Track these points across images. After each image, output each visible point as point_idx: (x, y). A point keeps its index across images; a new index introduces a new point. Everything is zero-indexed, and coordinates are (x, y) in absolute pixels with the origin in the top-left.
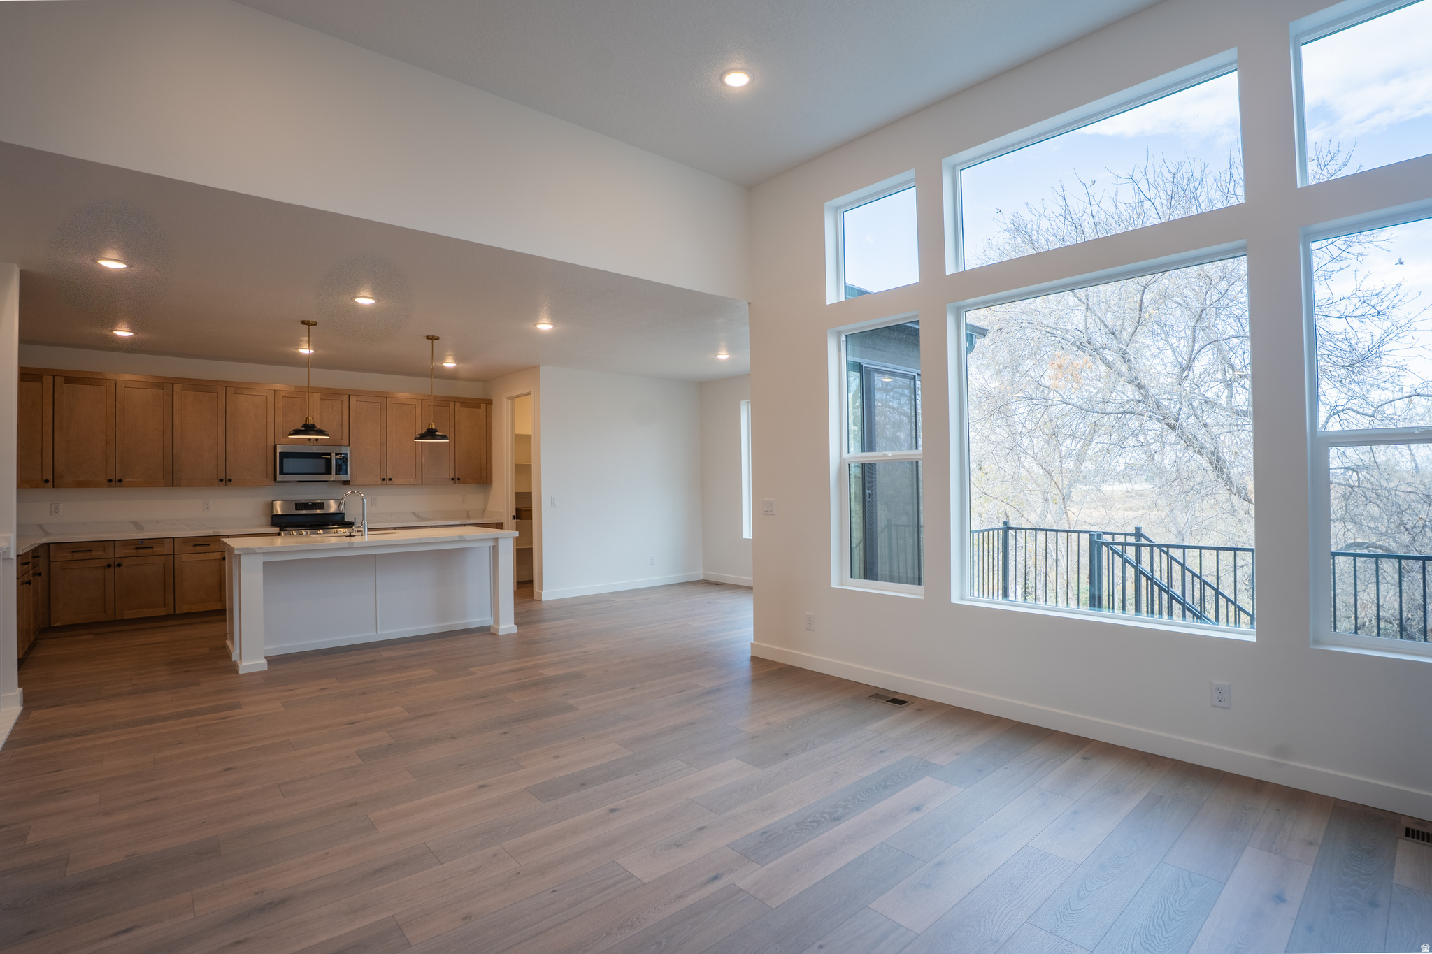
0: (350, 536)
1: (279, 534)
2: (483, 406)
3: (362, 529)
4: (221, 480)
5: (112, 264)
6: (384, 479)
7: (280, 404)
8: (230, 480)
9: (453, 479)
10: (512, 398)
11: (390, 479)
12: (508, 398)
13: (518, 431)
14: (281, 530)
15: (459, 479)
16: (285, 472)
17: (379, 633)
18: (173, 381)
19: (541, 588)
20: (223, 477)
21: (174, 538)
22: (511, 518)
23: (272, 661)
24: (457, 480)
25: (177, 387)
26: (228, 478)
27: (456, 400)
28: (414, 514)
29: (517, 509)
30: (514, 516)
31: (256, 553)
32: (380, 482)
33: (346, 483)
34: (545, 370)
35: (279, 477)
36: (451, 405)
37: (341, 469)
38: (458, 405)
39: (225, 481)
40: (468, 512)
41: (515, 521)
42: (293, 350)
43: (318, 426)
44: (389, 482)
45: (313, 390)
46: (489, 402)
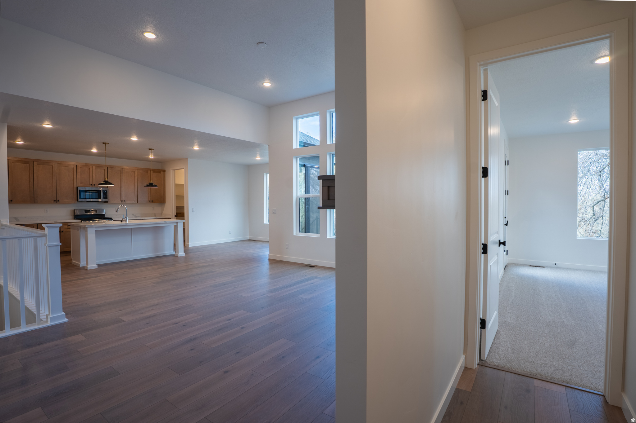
0: (122, 222)
2: (162, 172)
3: (126, 219)
4: (55, 201)
5: (47, 125)
6: (122, 201)
7: (79, 170)
8: (59, 201)
9: (150, 201)
10: (175, 170)
12: (172, 170)
13: (177, 182)
14: (82, 221)
15: (152, 201)
16: (82, 198)
17: (133, 257)
18: (33, 161)
19: (188, 242)
20: (55, 200)
21: (37, 224)
22: (174, 216)
23: (99, 266)
24: (151, 201)
25: (35, 163)
26: (57, 200)
27: (150, 170)
28: (133, 215)
29: (176, 213)
30: (175, 216)
31: (94, 227)
32: (120, 202)
33: (107, 202)
34: (189, 159)
35: (79, 200)
36: (149, 172)
37: (106, 196)
39: (57, 201)
40: (155, 214)
41: (176, 217)
42: (89, 150)
43: (110, 181)
44: (124, 202)
45: (93, 165)
46: (164, 171)
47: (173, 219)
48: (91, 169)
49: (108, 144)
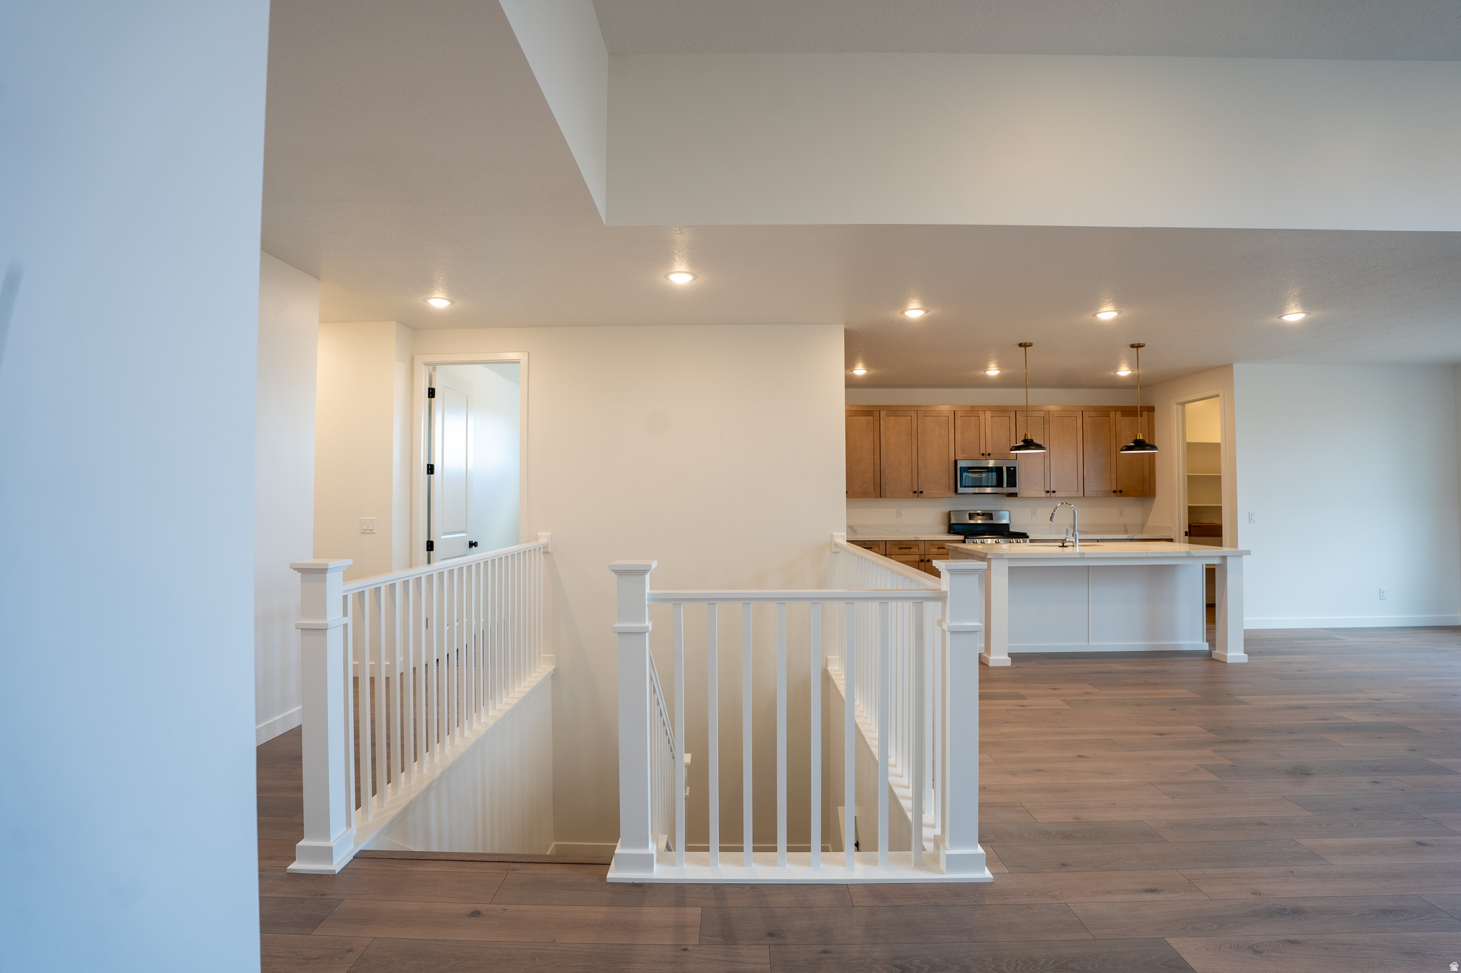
0: (1063, 546)
1: (964, 542)
2: (1145, 413)
3: (1074, 540)
4: (915, 492)
5: (914, 312)
6: (1048, 492)
7: (959, 423)
8: (922, 492)
9: (1115, 492)
10: (1183, 404)
11: (1054, 492)
12: (1177, 404)
13: (1193, 438)
14: (965, 538)
15: (1121, 492)
16: (964, 485)
17: (1090, 644)
18: (880, 409)
20: (917, 490)
21: (885, 541)
22: (1183, 534)
23: (1014, 656)
24: (1118, 492)
25: (883, 413)
26: (920, 490)
27: (1117, 409)
29: (1190, 526)
30: (1186, 532)
31: (1004, 558)
32: (1044, 494)
33: (1014, 495)
34: (1236, 367)
35: (961, 490)
36: (1112, 414)
37: (1012, 483)
38: (1119, 414)
39: (918, 493)
40: (1125, 526)
41: (1187, 537)
42: (982, 373)
43: (1036, 441)
44: (1053, 495)
45: (985, 408)
46: (1151, 409)
47: (1180, 542)
48: (982, 418)
49: (1030, 345)
